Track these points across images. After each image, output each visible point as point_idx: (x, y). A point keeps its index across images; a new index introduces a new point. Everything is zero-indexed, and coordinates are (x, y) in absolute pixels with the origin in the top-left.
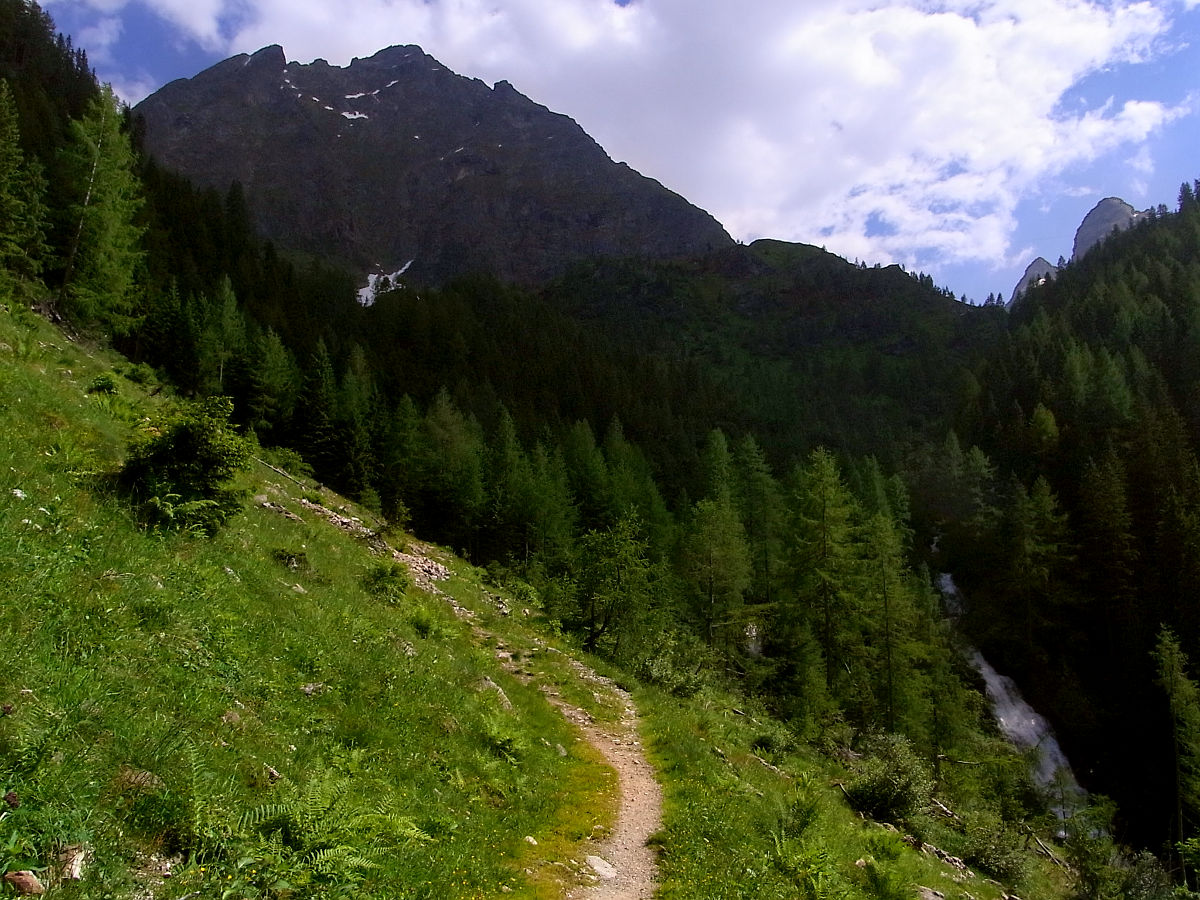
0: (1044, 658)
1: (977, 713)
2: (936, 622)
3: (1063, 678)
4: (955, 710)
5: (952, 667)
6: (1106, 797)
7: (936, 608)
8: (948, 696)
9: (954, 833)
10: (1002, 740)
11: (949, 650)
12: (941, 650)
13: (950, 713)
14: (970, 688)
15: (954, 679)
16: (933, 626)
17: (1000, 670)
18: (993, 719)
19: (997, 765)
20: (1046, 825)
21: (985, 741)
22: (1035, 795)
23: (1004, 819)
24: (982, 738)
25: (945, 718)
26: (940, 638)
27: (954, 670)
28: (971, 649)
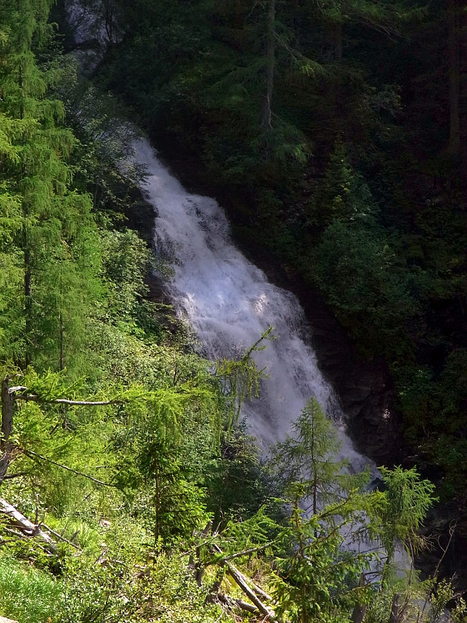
0: (298, 152)
1: (130, 287)
2: (40, 61)
3: (338, 199)
4: (76, 280)
5: (78, 176)
6: (412, 473)
7: (43, 26)
8: (62, 248)
9: (35, 571)
10: (186, 349)
11: (69, 133)
12: (53, 131)
13: (64, 288)
14: (118, 226)
15: (79, 205)
16: (32, 72)
17: (191, 182)
18: (167, 301)
19: (152, 405)
20: (254, 541)
21: (144, 353)
22: (253, 476)
23: (158, 531)
24: (139, 346)
25: (50, 302)
26: (48, 102)
27: (79, 183)
28: (123, 130)
